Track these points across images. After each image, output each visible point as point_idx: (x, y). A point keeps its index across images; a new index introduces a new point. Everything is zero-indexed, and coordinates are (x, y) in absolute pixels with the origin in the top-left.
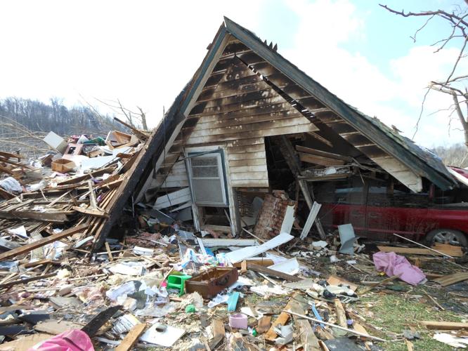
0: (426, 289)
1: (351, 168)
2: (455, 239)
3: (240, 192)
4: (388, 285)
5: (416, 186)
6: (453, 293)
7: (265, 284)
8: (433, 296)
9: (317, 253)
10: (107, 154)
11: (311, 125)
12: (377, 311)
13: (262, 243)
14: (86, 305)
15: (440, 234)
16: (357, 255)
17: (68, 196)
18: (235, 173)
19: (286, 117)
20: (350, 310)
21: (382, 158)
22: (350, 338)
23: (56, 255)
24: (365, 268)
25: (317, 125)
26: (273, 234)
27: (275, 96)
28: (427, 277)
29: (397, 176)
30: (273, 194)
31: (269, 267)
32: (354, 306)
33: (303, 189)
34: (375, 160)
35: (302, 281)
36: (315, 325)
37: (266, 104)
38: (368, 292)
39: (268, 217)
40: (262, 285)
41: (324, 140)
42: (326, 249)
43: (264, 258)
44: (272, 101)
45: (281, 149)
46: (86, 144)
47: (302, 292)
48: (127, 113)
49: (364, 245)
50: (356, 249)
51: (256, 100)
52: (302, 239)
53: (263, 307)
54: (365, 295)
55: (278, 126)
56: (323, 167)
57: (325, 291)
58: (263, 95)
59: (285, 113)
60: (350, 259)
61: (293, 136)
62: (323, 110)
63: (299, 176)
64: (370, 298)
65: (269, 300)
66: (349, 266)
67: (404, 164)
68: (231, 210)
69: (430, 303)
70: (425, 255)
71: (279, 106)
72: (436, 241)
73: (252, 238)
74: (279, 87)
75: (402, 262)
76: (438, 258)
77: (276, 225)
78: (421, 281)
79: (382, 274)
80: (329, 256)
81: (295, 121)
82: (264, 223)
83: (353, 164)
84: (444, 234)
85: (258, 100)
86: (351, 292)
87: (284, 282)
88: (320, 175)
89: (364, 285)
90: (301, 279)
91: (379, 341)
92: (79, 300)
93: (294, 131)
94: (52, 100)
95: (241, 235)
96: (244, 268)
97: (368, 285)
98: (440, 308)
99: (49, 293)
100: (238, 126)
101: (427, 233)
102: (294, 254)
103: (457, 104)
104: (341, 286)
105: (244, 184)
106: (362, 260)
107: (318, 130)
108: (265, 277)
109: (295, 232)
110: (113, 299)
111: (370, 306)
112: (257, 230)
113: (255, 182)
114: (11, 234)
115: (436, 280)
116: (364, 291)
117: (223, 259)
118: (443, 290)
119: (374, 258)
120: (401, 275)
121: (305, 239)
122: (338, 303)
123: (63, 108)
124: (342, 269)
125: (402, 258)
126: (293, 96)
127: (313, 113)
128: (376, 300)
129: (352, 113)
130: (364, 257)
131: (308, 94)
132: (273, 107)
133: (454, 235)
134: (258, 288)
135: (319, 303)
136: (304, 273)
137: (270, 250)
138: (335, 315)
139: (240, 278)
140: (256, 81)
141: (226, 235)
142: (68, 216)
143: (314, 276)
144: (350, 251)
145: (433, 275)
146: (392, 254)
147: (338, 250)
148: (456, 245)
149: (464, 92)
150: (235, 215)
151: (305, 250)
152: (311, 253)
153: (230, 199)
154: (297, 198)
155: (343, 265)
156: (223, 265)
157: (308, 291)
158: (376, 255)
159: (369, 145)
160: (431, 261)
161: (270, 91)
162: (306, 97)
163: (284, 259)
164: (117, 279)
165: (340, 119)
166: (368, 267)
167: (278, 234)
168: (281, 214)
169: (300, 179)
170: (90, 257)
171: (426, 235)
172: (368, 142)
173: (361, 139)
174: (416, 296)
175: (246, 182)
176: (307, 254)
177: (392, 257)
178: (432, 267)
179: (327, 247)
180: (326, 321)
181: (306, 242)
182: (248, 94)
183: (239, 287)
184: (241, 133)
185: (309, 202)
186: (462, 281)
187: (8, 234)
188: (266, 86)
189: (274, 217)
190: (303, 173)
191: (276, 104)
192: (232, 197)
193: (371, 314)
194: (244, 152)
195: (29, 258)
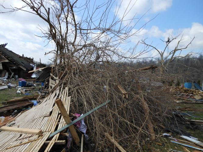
19: (5, 59)
30: (4, 71)
52: (10, 78)
56: (13, 67)
74: (4, 55)
107: (10, 61)
132: (3, 58)
154: (9, 71)
165: (13, 60)
167: (5, 77)
168: (5, 74)
190: (10, 68)
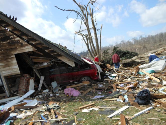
0: (80, 97)
1: (52, 62)
2: (87, 79)
3: (8, 78)
4: (69, 99)
5: (73, 65)
6: (88, 96)
7: (23, 113)
8: (82, 98)
9: (45, 94)
11: (33, 48)
12: (66, 109)
13: (21, 96)
15: (83, 78)
16: (59, 92)
18: (4, 71)
19: (22, 45)
20: (57, 112)
21: (61, 57)
22: (57, 122)
24: (62, 95)
25: (36, 48)
26: (26, 92)
27: (16, 38)
28: (81, 93)
29: (67, 63)
30: (23, 76)
31: (24, 106)
32: (58, 110)
33: (36, 72)
34: (59, 58)
35: (39, 107)
36: (43, 122)
37: (12, 41)
38: (63, 103)
39: (23, 85)
40: (22, 114)
41: (40, 53)
42: (48, 92)
43: (22, 103)
44: (15, 40)
45: (24, 58)
47: (39, 111)
49: (61, 88)
50: (59, 89)
51: (8, 40)
52: (39, 91)
53: (22, 123)
54: (62, 105)
55: (20, 49)
56: (42, 63)
57: (47, 108)
58: (11, 37)
59: (21, 44)
60: (57, 93)
61: (28, 53)
62: (37, 42)
63: (33, 68)
64: (64, 105)
65: (25, 119)
66: (57, 96)
67: (68, 58)
68: (5, 86)
69: (82, 101)
70: (80, 86)
71: (19, 41)
72: (83, 81)
73: (17, 95)
74: (17, 34)
75: (73, 90)
76: (84, 86)
77: (27, 88)
78: (79, 95)
79: (68, 96)
80: (50, 94)
81: (27, 47)
82: (22, 88)
83: (53, 61)
84: (84, 78)
85: (9, 39)
86: (57, 105)
87: (32, 109)
88: (41, 66)
89: (62, 101)
90: (38, 106)
91: (66, 119)
93: (27, 51)
95: (11, 95)
96: (13, 109)
97: (63, 101)
98: (84, 102)
100: (1, 50)
101: (80, 79)
102: (36, 97)
103: (84, 38)
104: (53, 104)
105: (9, 74)
106: (61, 93)
107: (36, 50)
108: (23, 110)
109: (36, 89)
111: (63, 108)
112: (19, 92)
113: (14, 73)
115: (83, 93)
116: (62, 103)
117: (3, 108)
118: (85, 96)
119: (64, 91)
120: (73, 94)
121: (40, 90)
122: (52, 111)
124: (54, 98)
125: (73, 89)
126: (24, 37)
127: (34, 43)
128: (66, 105)
129: (48, 43)
130: (62, 91)
131: (30, 37)
132: (16, 42)
133: (87, 78)
134: (20, 115)
135: (46, 113)
136: (40, 104)
137: (25, 99)
138: (51, 115)
139: (10, 114)
140: (6, 32)
141: (4, 97)
143: (44, 103)
144: (57, 91)
145: (83, 91)
146: (70, 88)
147: (53, 91)
148: (88, 81)
149: (85, 35)
150: (7, 88)
151: (40, 95)
152: (43, 95)
153: (3, 82)
154: (34, 76)
155: (55, 96)
156: (2, 111)
157: (41, 110)
158: (65, 90)
159: (56, 53)
160: (82, 87)
161: (13, 36)
162: (29, 38)
163: (31, 100)
165: (44, 45)
166: (63, 95)
167: (28, 91)
168: (28, 83)
169: (34, 68)
171: (80, 80)
172: (56, 52)
173: (53, 52)
174: (78, 100)
175: (10, 73)
176: (41, 96)
177: (70, 89)
178: (82, 89)
179: (49, 91)
180: (48, 119)
181: (41, 92)
182: (3, 37)
183: (11, 118)
184: (3, 54)
185: (39, 77)
186: (90, 91)
188: (11, 34)
189: (25, 85)
190: (34, 66)
191: (17, 41)
192: (4, 81)
193: (64, 111)
194: (6, 61)
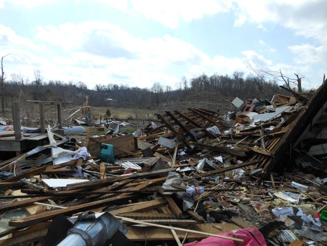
10: (271, 111)
14: (258, 214)
17: (247, 140)
23: (239, 177)
46: (257, 105)
48: (286, 79)
92: (254, 209)
94: (235, 75)
99: (236, 200)
110: (277, 216)
114: (215, 160)
123: (241, 80)
142: (246, 153)
164: (280, 202)
170: (260, 182)
187: (214, 160)
195: (224, 176)
